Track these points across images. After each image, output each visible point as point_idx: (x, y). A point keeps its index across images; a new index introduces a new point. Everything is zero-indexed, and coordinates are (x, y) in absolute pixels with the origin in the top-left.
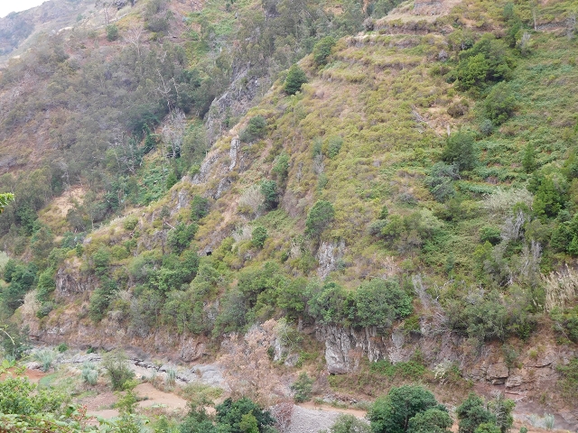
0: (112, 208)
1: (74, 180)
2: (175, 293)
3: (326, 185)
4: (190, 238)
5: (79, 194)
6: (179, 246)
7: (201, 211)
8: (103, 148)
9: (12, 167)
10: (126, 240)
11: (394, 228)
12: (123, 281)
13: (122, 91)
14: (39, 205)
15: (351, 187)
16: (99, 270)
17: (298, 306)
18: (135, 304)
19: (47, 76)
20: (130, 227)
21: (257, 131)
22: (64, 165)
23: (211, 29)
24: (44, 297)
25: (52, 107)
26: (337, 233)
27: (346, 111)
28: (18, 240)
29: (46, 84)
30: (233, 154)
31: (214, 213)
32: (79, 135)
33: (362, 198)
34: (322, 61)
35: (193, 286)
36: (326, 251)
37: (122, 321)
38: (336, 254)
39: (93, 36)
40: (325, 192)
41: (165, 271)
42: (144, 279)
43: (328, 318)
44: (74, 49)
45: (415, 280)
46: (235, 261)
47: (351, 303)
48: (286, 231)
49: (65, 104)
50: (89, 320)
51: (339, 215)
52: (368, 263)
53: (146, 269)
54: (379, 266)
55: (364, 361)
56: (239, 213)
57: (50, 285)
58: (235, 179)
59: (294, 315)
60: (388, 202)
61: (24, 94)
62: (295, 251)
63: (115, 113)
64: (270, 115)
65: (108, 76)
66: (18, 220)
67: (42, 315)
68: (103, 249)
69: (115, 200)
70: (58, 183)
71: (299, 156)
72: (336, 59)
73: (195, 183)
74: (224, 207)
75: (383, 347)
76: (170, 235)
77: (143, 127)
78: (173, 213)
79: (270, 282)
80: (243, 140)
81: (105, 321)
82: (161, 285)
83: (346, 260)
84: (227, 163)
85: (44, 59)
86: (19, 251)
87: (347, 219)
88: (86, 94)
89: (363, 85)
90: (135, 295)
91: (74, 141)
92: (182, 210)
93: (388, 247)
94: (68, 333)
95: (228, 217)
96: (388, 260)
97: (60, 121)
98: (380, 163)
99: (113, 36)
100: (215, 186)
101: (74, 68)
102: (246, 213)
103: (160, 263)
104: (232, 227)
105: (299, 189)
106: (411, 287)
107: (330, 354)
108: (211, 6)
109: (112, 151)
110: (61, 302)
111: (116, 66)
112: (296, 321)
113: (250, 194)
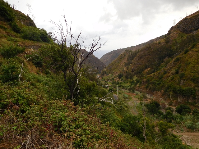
0: (154, 72)
1: (149, 67)
2: (158, 86)
3: (185, 70)
4: (162, 77)
5: (149, 69)
6: (160, 78)
7: (165, 73)
8: (154, 62)
9: (140, 64)
10: (153, 77)
11: (195, 78)
12: (151, 83)
13: (159, 53)
14: (143, 70)
15: (189, 71)
16: (148, 81)
17: (175, 90)
18: (152, 87)
19: (147, 50)
20: (154, 75)
21: (178, 60)
22: (147, 64)
23: (177, 42)
24: (140, 84)
25: (147, 55)
26: (184, 78)
27: (193, 57)
28: (139, 75)
29: (147, 52)
30: (172, 64)
31: (167, 74)
32: (151, 60)
33: (191, 73)
34: (193, 48)
35: (161, 85)
36: (182, 81)
37: (150, 89)
38: (184, 82)
39: (156, 44)
40: (185, 71)
41: (157, 82)
42: (154, 83)
43: (178, 93)
44: (152, 46)
45: (196, 88)
46: (168, 82)
47: (183, 90)
48: (177, 78)
49: (149, 55)
50: (145, 89)
51: (186, 75)
52: (189, 84)
53: (154, 82)
54: (191, 85)
55: (185, 101)
56: (171, 74)
57: (141, 82)
58: (172, 68)
59: (174, 92)
60: (196, 74)
61: (143, 53)
62: (177, 81)
63: (157, 56)
64: (180, 57)
65: (157, 50)
66: (139, 73)
67: (139, 87)
68: (149, 78)
69: (154, 71)
70: (146, 67)
71: (183, 64)
72: (195, 47)
73: (165, 68)
74: (169, 73)
75: (188, 99)
76: (159, 76)
77: (161, 59)
78: (161, 73)
79: (171, 86)
80: (174, 61)
81: (147, 89)
82: (156, 84)
83: (185, 83)
84: (171, 65)
85: (147, 48)
86: (139, 77)
87: (187, 76)
88: (153, 53)
89: (198, 52)
90: (152, 85)
91: (150, 61)
92: (162, 72)
93: (193, 82)
94: (142, 90)
95: (169, 74)
96: (193, 84)
97: (148, 57)
98: (197, 67)
99: (159, 43)
100: (168, 69)
101: (152, 49)
102: (172, 74)
103: (157, 81)
104: (169, 76)
105: (181, 70)
106: (195, 89)
107: (179, 99)
108: (178, 38)
109: (155, 63)
110: (142, 85)
111: (159, 49)
112: (174, 93)
113: (173, 71)
